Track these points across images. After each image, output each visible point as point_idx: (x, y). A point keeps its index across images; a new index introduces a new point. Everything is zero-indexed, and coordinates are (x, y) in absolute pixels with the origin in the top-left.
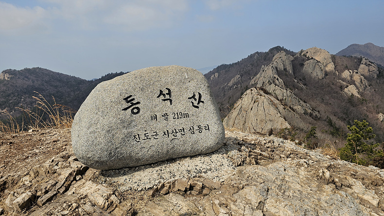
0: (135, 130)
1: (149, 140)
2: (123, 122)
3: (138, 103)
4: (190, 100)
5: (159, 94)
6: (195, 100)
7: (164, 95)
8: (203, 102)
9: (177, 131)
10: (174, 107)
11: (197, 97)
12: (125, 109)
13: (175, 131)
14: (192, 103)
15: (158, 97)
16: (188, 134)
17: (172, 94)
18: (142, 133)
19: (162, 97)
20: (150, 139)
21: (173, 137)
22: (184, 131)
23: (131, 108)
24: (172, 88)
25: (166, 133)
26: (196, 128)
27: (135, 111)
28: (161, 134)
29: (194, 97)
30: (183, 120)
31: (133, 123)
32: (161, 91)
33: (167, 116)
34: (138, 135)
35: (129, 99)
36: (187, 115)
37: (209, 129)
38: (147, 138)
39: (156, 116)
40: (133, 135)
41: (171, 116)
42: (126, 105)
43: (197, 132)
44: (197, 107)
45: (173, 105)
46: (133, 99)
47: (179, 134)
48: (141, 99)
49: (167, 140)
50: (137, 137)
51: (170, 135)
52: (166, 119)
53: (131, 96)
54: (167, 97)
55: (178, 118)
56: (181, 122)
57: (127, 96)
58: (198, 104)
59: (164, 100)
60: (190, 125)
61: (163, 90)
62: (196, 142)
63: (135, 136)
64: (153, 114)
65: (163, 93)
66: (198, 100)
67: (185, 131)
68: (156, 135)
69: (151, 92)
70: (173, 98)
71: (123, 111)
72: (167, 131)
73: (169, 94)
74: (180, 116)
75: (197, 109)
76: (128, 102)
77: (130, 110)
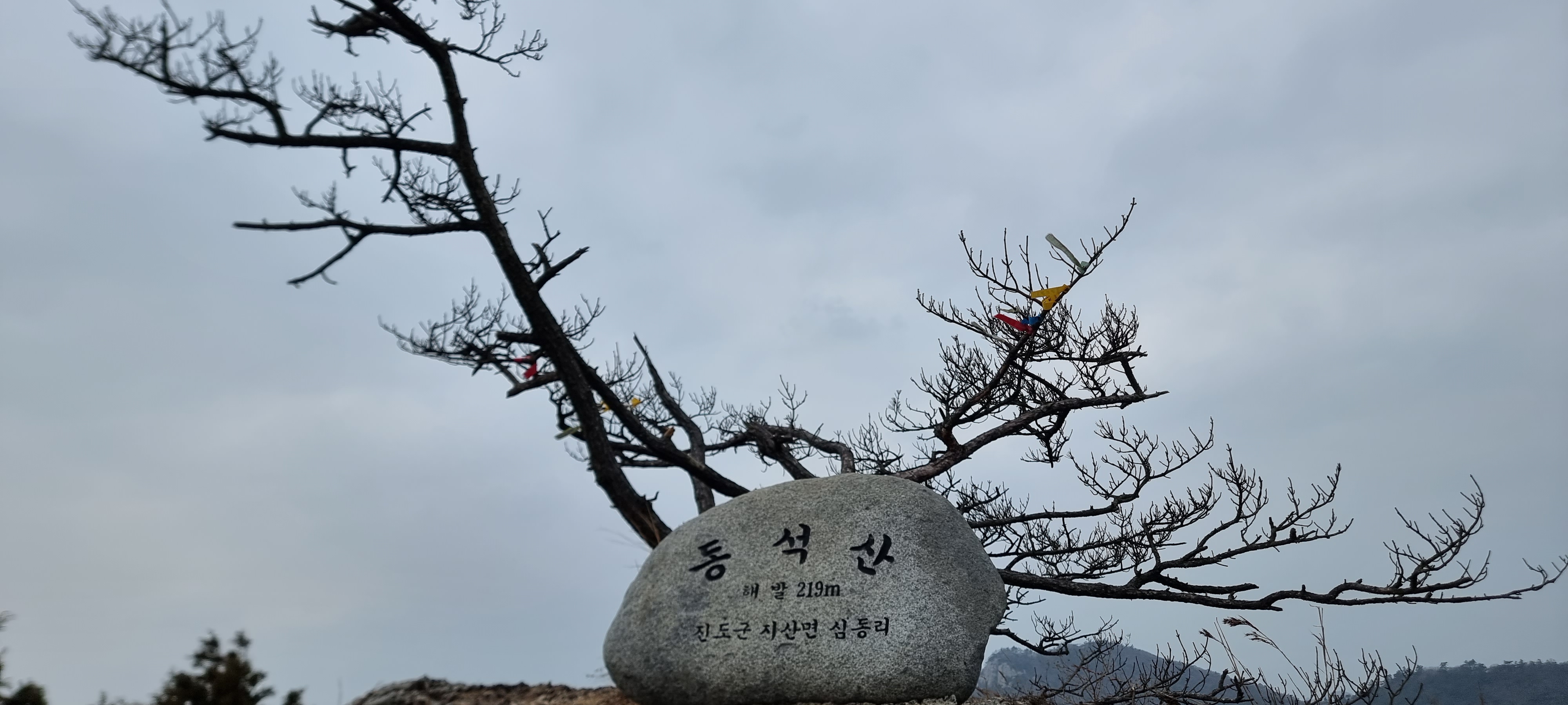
0: (703, 616)
1: (727, 639)
2: (684, 594)
3: (727, 556)
4: (856, 554)
5: (781, 537)
7: (792, 542)
8: (891, 559)
9: (799, 626)
10: (807, 569)
11: (877, 547)
12: (696, 569)
13: (792, 627)
14: (861, 561)
15: (776, 545)
16: (825, 636)
17: (812, 539)
18: (716, 622)
19: (786, 545)
20: (729, 637)
21: (784, 640)
22: (815, 629)
23: (708, 567)
24: (815, 524)
25: (770, 630)
26: (853, 624)
27: (715, 572)
28: (756, 629)
29: (867, 546)
30: (822, 601)
31: (704, 600)
32: (787, 532)
33: (784, 588)
34: (708, 626)
35: (710, 548)
36: (835, 590)
37: (886, 630)
38: (724, 636)
39: (758, 586)
40: (698, 624)
41: (794, 589)
42: (699, 561)
43: (851, 635)
44: (872, 572)
45: (805, 564)
46: (719, 549)
47: (800, 636)
48: (735, 549)
49: (768, 645)
50: (704, 630)
51: (778, 634)
52: (780, 596)
53: (715, 542)
54: (798, 544)
55: (809, 595)
56: (814, 606)
57: (707, 540)
58: (877, 562)
59: (788, 552)
60: (837, 614)
61: (791, 530)
62: (845, 661)
63: (700, 628)
64: (751, 582)
65: (792, 535)
66: (876, 554)
67: (819, 627)
68: (745, 630)
69: (763, 533)
70: (812, 549)
71: (690, 573)
72: (775, 623)
73: (805, 538)
74: (814, 591)
75: (868, 577)
76: (706, 553)
77: (704, 571)
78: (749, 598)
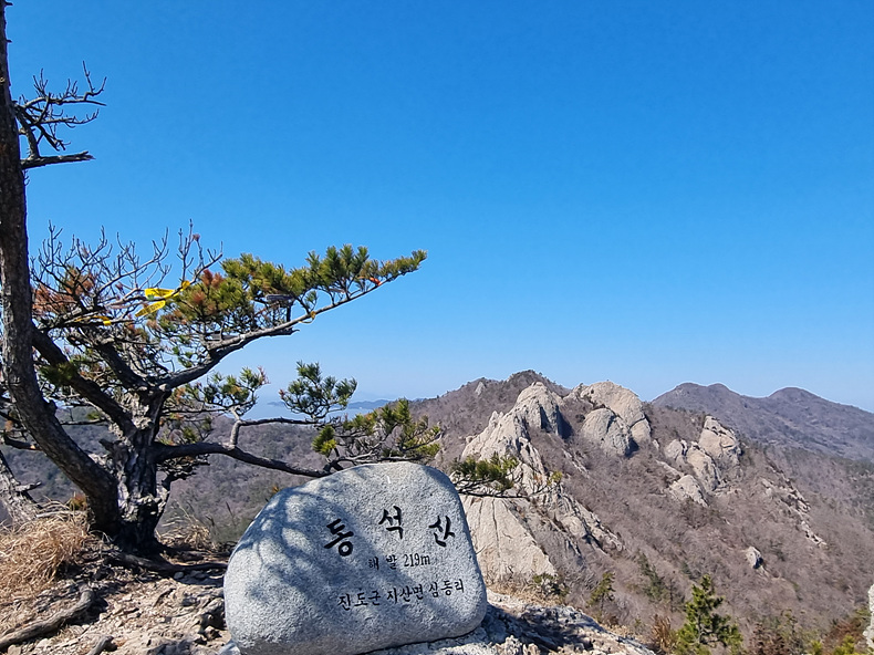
0: (342, 587)
1: (365, 606)
2: (325, 568)
3: (350, 534)
4: (433, 530)
5: (382, 516)
6: (441, 530)
7: (390, 519)
8: (452, 534)
9: (411, 590)
10: (406, 543)
11: (443, 525)
12: (329, 546)
13: (406, 591)
14: (436, 536)
15: (380, 523)
16: (428, 596)
17: (404, 518)
18: (354, 592)
19: (387, 524)
20: (367, 604)
21: (404, 602)
22: (421, 590)
23: (338, 544)
24: (403, 506)
25: (393, 595)
26: (441, 585)
27: (345, 549)
28: (384, 594)
29: (437, 524)
30: (421, 568)
31: (342, 573)
32: (386, 512)
33: (395, 559)
34: (348, 595)
35: (336, 527)
36: (427, 561)
37: (462, 588)
38: (363, 603)
39: (377, 559)
40: (340, 595)
41: (401, 561)
42: (330, 538)
43: (442, 594)
44: (443, 544)
45: (404, 538)
46: (342, 527)
47: (413, 597)
48: (354, 527)
49: (394, 607)
50: (346, 599)
51: (398, 597)
52: (393, 567)
53: (338, 520)
54: (396, 523)
55: (412, 565)
56: (417, 573)
57: (332, 520)
58: (445, 538)
59: (390, 529)
60: (431, 579)
61: (388, 510)
62: (441, 614)
63: (342, 598)
64: (372, 556)
65: (390, 515)
66: (444, 529)
67: (424, 590)
68: (376, 597)
70: (404, 526)
71: (326, 549)
72: (395, 589)
73: (398, 517)
74: (415, 561)
75: (443, 548)
76: (334, 532)
77: (336, 547)
78: (374, 569)
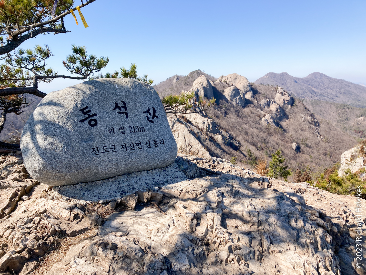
0: (93, 143)
1: (108, 153)
2: (81, 133)
3: (95, 115)
4: (146, 114)
5: (114, 106)
7: (120, 108)
8: (157, 117)
9: (135, 144)
10: (130, 121)
11: (151, 111)
12: (82, 121)
13: (132, 145)
14: (148, 117)
15: (114, 110)
16: (145, 148)
17: (128, 107)
18: (100, 147)
19: (117, 110)
21: (131, 151)
22: (141, 145)
23: (88, 120)
24: (127, 101)
25: (124, 147)
26: (152, 142)
27: (92, 123)
28: (119, 147)
29: (148, 111)
30: (140, 134)
31: (92, 136)
32: (116, 104)
33: (124, 129)
34: (97, 147)
35: (85, 111)
36: (143, 130)
37: (164, 143)
38: (106, 151)
39: (113, 128)
40: (92, 147)
41: (128, 129)
42: (83, 117)
43: (153, 146)
44: (152, 122)
45: (129, 118)
46: (90, 111)
47: (136, 148)
48: (97, 111)
49: (125, 153)
50: (96, 149)
51: (128, 149)
53: (87, 107)
54: (123, 110)
55: (135, 132)
56: (138, 136)
57: (83, 107)
58: (153, 118)
59: (120, 113)
60: (146, 139)
61: (118, 103)
63: (93, 149)
64: (110, 127)
65: (119, 106)
66: (152, 115)
68: (114, 148)
69: (107, 104)
70: (128, 111)
71: (80, 123)
72: (125, 144)
73: (125, 107)
74: (136, 130)
75: (152, 124)
76: (84, 113)
77: (87, 122)
78: (112, 134)
